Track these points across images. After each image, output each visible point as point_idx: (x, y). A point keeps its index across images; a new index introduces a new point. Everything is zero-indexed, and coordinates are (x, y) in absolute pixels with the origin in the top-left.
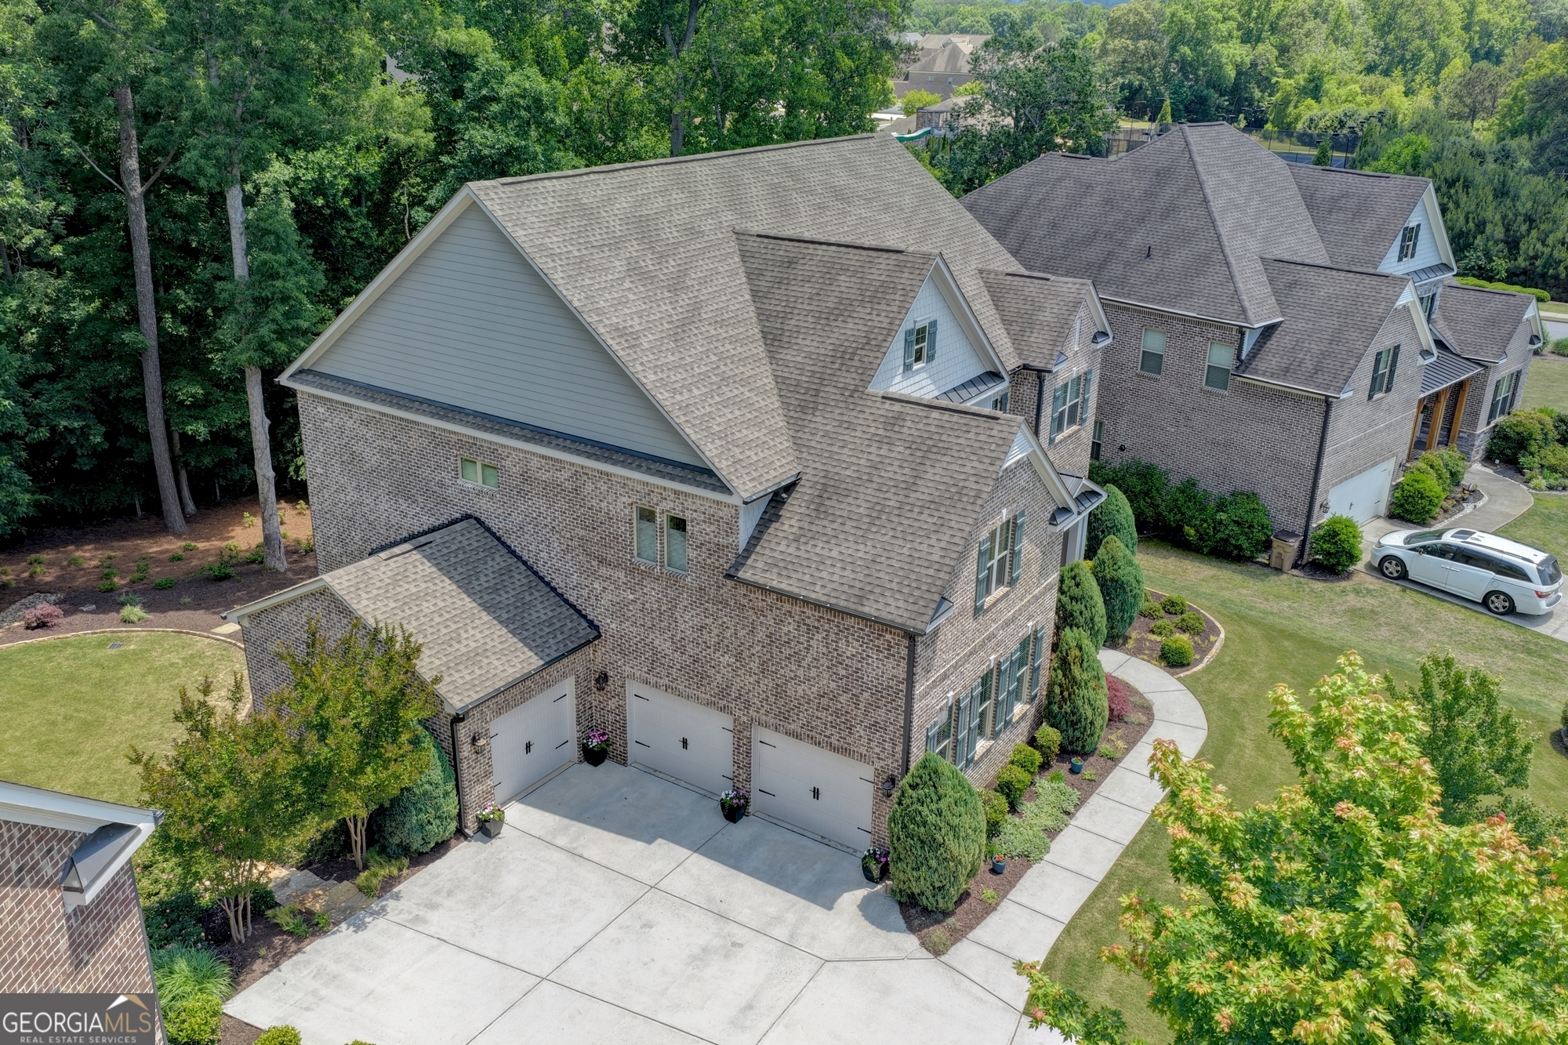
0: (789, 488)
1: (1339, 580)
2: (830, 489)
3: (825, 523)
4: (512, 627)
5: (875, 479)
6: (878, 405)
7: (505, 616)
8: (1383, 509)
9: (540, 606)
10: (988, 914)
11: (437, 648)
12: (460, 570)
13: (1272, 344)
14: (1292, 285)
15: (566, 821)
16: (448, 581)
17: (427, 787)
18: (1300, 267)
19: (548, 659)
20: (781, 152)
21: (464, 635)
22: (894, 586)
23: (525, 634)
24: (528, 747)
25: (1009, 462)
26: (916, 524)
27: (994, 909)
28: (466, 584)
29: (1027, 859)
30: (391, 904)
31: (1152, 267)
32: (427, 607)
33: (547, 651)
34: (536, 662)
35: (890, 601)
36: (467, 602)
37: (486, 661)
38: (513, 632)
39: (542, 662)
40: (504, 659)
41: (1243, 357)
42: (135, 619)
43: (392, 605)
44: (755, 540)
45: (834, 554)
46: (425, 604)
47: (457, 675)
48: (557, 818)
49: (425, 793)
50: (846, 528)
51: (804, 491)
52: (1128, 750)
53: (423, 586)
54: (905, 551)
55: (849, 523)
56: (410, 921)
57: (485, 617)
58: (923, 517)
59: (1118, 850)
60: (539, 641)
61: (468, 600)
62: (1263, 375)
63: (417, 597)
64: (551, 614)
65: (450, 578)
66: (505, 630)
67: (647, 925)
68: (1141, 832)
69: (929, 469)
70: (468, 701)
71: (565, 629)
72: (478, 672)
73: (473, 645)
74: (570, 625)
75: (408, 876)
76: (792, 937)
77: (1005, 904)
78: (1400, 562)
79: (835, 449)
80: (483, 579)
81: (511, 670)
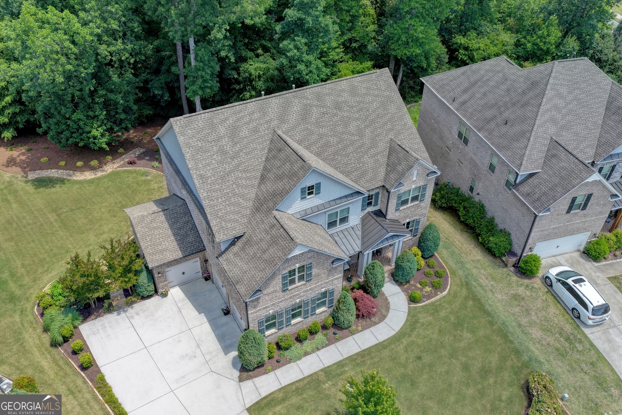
0: (239, 238)
1: (526, 278)
2: (248, 242)
3: (243, 253)
4: (179, 242)
5: (259, 244)
6: (272, 218)
7: (179, 238)
8: (582, 248)
9: (191, 236)
10: (264, 374)
11: (153, 247)
12: (173, 220)
13: (530, 181)
14: (554, 156)
15: (186, 298)
16: (167, 224)
17: (142, 284)
18: (561, 148)
19: (184, 255)
20: (319, 88)
21: (163, 243)
22: (245, 283)
23: (182, 245)
24: (183, 273)
25: (290, 256)
26: (259, 266)
27: (267, 373)
28: (171, 226)
29: (290, 361)
30: (130, 309)
31: (504, 129)
32: (156, 232)
33: (186, 252)
34: (181, 256)
35: (243, 287)
36: (169, 232)
37: (165, 253)
38: (178, 245)
39: (182, 256)
40: (171, 253)
41: (518, 181)
42: (155, 167)
43: (147, 230)
44: (227, 249)
45: (239, 264)
46: (156, 231)
47: (154, 256)
48: (184, 296)
49: (142, 285)
50: (246, 258)
51: (244, 238)
52: (361, 331)
53: (159, 224)
54: (253, 273)
55: (247, 256)
56: (130, 317)
57: (173, 238)
58: (262, 264)
59: (322, 367)
60: (185, 249)
61: (170, 231)
62: (519, 193)
63: (156, 228)
64: (193, 240)
65: (168, 223)
66: (176, 243)
67: (179, 341)
68: (335, 364)
69: (271, 248)
70: (154, 265)
71: (195, 246)
72: (161, 256)
73: (164, 247)
74: (198, 244)
75: (139, 302)
76: (209, 360)
77: (272, 373)
78: (551, 281)
79: (256, 228)
80: (178, 224)
81: (171, 257)
